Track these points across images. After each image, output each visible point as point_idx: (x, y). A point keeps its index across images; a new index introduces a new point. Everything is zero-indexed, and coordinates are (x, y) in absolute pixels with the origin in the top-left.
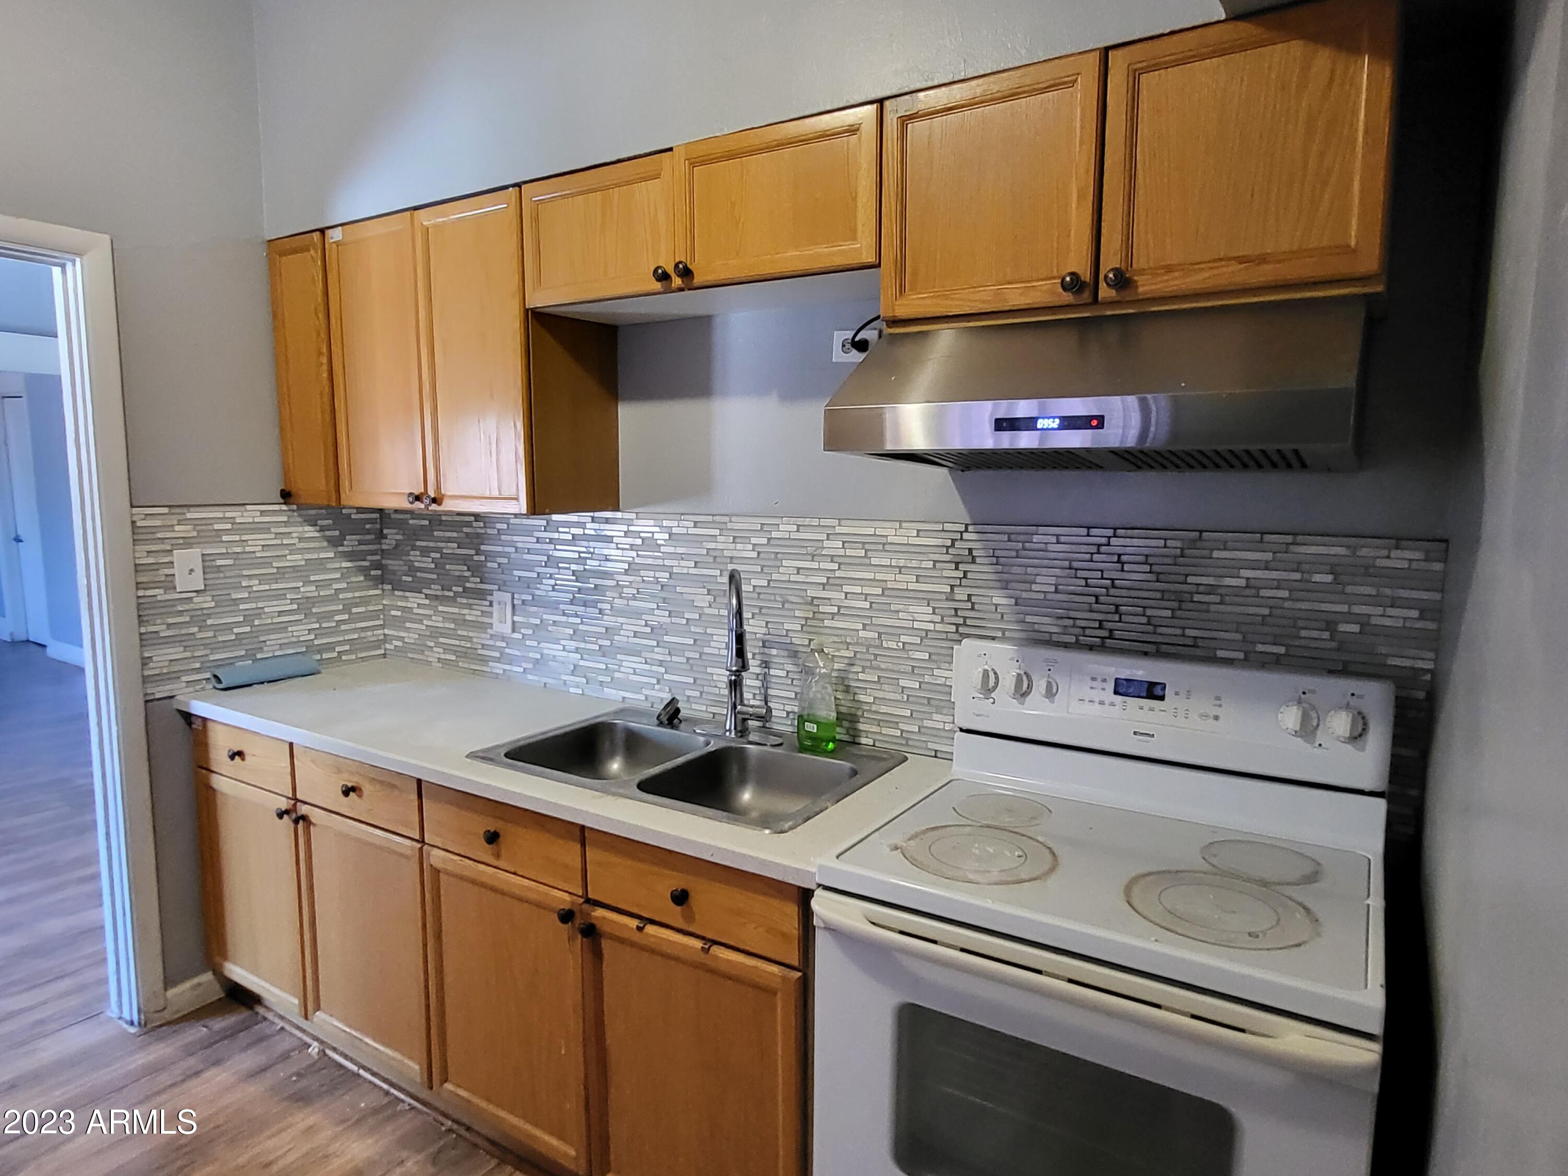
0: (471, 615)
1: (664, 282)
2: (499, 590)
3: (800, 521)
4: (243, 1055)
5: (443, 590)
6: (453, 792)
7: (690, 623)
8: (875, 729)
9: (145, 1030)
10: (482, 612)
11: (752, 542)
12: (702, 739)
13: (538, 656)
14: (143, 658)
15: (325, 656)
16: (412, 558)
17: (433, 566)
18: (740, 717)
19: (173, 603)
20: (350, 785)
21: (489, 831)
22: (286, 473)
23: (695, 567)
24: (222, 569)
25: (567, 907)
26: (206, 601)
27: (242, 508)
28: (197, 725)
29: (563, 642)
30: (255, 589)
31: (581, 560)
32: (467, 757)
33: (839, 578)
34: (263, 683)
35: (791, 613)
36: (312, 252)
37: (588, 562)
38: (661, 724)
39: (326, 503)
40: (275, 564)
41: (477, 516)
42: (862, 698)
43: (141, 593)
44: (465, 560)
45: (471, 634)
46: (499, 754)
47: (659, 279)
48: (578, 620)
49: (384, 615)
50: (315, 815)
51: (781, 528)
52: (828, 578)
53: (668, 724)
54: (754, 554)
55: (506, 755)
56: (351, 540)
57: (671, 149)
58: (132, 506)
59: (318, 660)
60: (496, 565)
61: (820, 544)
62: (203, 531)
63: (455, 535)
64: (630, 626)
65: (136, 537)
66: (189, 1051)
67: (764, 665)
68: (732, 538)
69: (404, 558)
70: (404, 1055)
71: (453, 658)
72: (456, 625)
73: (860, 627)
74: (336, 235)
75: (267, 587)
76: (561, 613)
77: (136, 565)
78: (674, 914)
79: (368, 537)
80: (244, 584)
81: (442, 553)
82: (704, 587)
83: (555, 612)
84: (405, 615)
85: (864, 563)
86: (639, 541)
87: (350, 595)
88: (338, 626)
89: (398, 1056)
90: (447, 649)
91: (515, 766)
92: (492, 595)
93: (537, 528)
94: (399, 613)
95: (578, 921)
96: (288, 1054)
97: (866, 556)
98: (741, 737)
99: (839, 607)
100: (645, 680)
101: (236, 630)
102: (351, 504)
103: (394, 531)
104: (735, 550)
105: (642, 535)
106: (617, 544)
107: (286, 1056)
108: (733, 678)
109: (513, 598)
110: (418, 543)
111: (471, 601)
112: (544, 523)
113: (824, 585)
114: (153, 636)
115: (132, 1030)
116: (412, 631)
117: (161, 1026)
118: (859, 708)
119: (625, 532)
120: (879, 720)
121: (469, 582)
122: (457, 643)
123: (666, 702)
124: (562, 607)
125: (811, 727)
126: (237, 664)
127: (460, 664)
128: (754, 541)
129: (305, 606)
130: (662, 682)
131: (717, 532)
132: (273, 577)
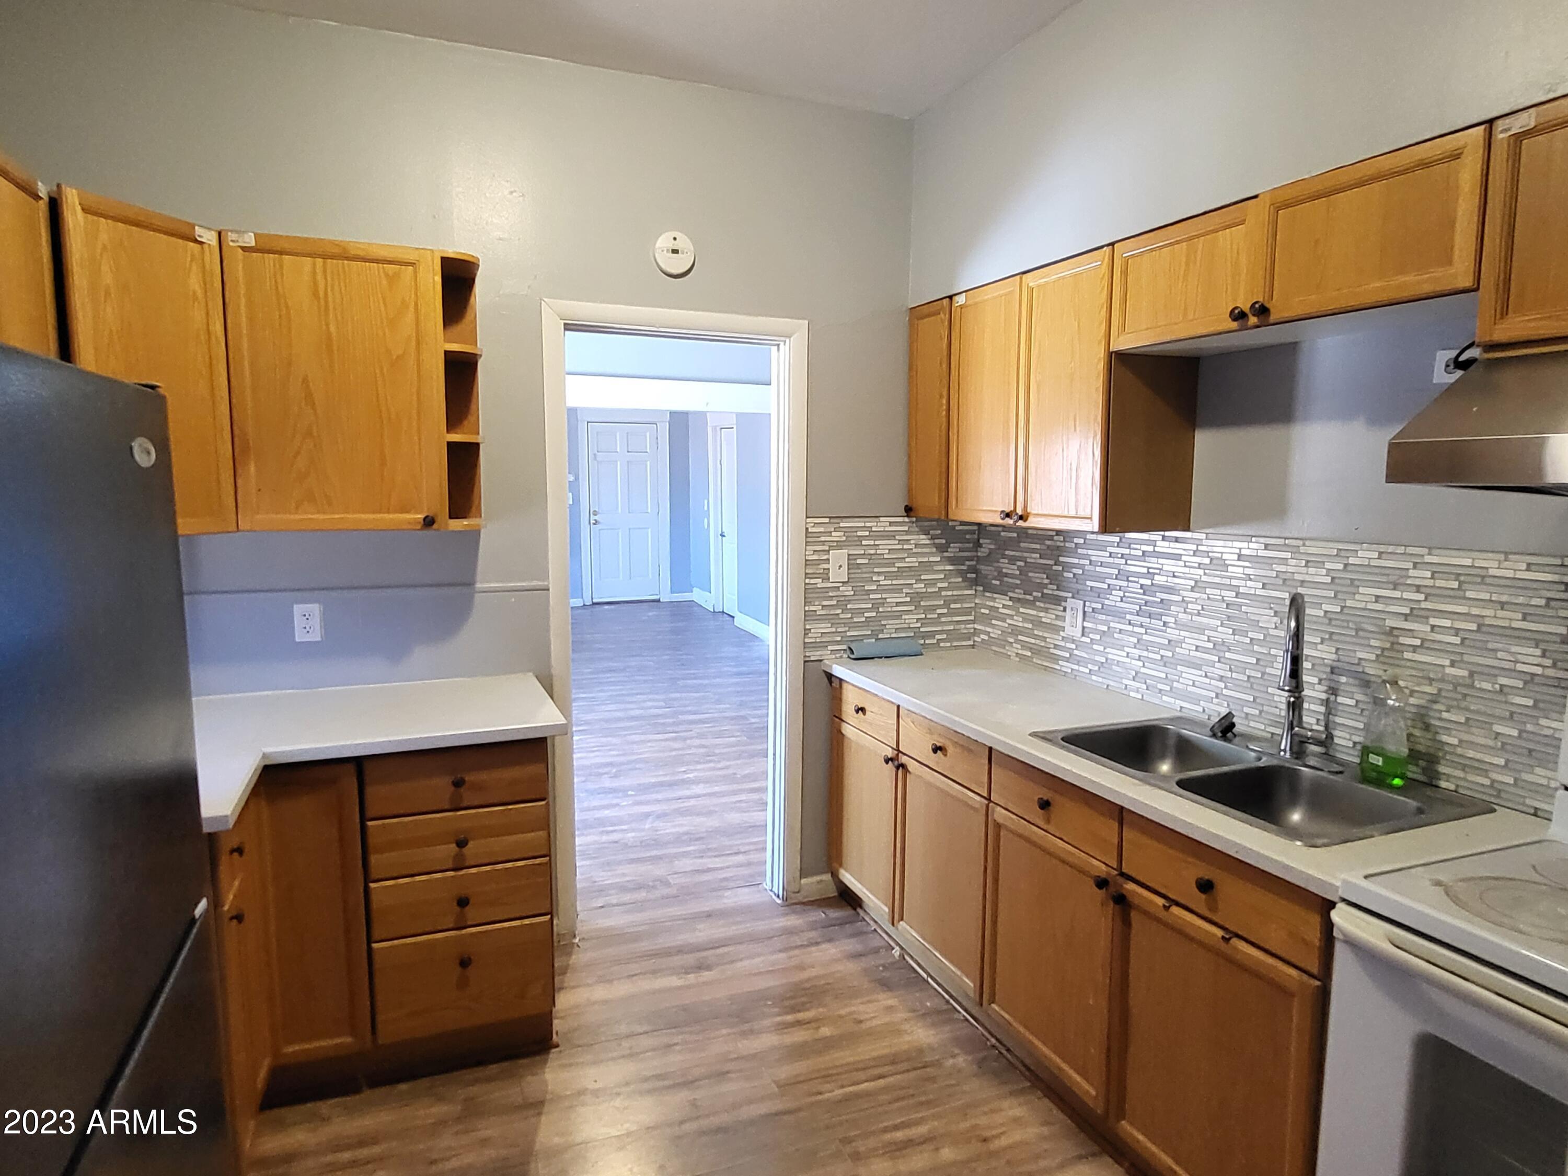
0: (1047, 618)
1: (1240, 321)
2: (1073, 597)
3: (1382, 548)
4: (847, 941)
5: (1024, 594)
6: (1016, 762)
7: (1254, 642)
8: (1460, 774)
9: (786, 903)
10: (1057, 616)
11: (1326, 567)
12: (1253, 754)
13: (1103, 660)
14: (805, 629)
15: (927, 642)
16: (1001, 565)
17: (1018, 572)
18: (1297, 739)
19: (827, 590)
20: (938, 744)
21: (1042, 799)
22: (910, 491)
23: (1263, 588)
24: (861, 566)
25: (1103, 875)
26: (848, 591)
27: (877, 520)
28: (836, 684)
29: (1126, 649)
30: (881, 583)
31: (1150, 575)
32: (1030, 735)
33: (1423, 609)
34: (881, 658)
35: (1366, 642)
36: (942, 315)
37: (1156, 577)
38: (1214, 735)
39: (936, 517)
40: (897, 565)
41: (1059, 532)
42: (1445, 738)
43: (807, 581)
44: (1045, 569)
45: (1046, 635)
46: (1057, 737)
47: (1235, 319)
48: (1143, 630)
49: (975, 612)
50: (912, 765)
51: (1360, 554)
52: (1412, 609)
53: (1221, 737)
54: (1329, 580)
55: (1063, 739)
56: (954, 547)
57: (1256, 197)
58: (807, 517)
59: (922, 645)
60: (1071, 575)
61: (1404, 573)
62: (850, 537)
63: (1038, 546)
64: (1191, 640)
65: (809, 540)
66: (813, 926)
67: (1331, 692)
68: (1304, 562)
69: (996, 564)
70: (963, 972)
71: (1029, 654)
72: (1033, 625)
73: (1447, 663)
74: (960, 300)
75: (890, 582)
76: (1128, 622)
77: (806, 560)
78: (1198, 900)
79: (967, 545)
80: (874, 579)
81: (1026, 562)
82: (1271, 608)
83: (1122, 621)
84: (992, 613)
85: (1457, 595)
86: (1207, 561)
87: (950, 593)
88: (939, 617)
89: (959, 973)
90: (1025, 646)
91: (1071, 749)
92: (1066, 601)
93: (1111, 544)
94: (987, 612)
95: (1112, 889)
96: (879, 949)
97: (1460, 588)
98: (1297, 758)
99: (1423, 640)
100: (1204, 692)
101: (866, 615)
102: (955, 518)
103: (988, 541)
104: (1307, 574)
105: (1210, 554)
106: (1185, 562)
107: (876, 951)
108: (1292, 699)
109: (1084, 605)
110: (1007, 552)
111: (1048, 606)
112: (1118, 539)
113: (1406, 615)
114: (811, 613)
115: (779, 901)
116: (997, 627)
117: (796, 904)
118: (1439, 749)
119: (1195, 552)
120: (1465, 765)
121: (1046, 588)
122: (1033, 641)
123: (1222, 716)
124: (1128, 617)
125: (1378, 761)
126: (865, 641)
127: (1034, 660)
128: (1328, 565)
129: (916, 599)
130: (1220, 696)
131: (1289, 555)
132: (895, 574)
